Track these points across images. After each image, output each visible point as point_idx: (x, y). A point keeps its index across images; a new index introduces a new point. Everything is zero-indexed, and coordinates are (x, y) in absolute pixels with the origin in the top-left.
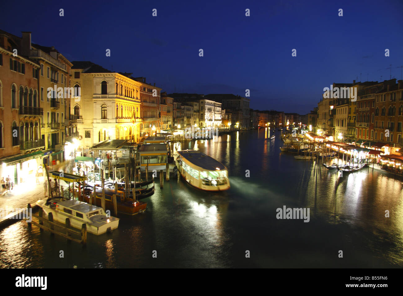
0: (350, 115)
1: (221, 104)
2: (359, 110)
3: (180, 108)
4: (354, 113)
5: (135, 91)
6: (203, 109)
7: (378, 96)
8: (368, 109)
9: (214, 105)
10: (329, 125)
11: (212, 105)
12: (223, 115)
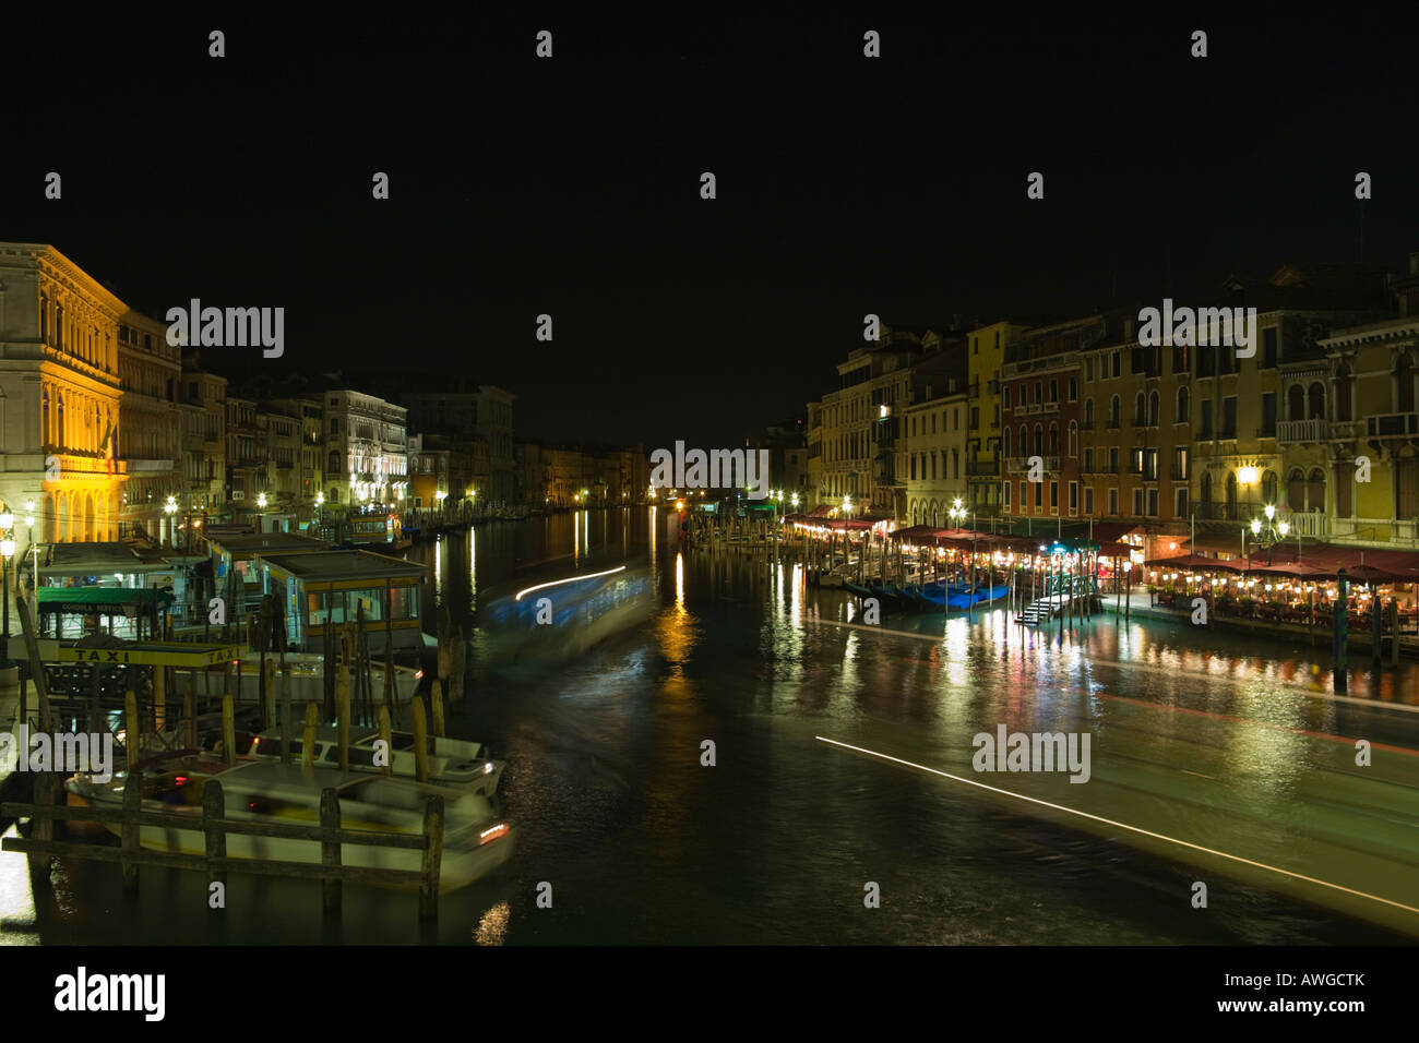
0: (974, 434)
1: (404, 410)
2: (1016, 415)
3: (249, 425)
4: (996, 425)
5: (101, 336)
6: (337, 429)
7: (1089, 360)
8: (1052, 406)
9: (381, 415)
10: (877, 479)
11: (374, 416)
12: (415, 458)
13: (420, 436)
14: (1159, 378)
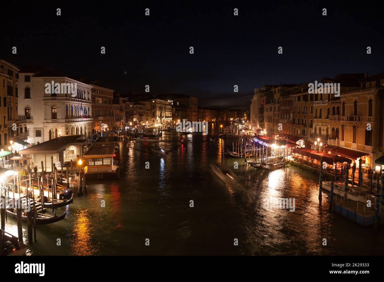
0: (274, 113)
2: (282, 109)
4: (278, 111)
5: (86, 93)
6: (154, 107)
7: (295, 97)
8: (288, 108)
11: (163, 104)
12: (174, 113)
13: (175, 108)
14: (307, 102)
